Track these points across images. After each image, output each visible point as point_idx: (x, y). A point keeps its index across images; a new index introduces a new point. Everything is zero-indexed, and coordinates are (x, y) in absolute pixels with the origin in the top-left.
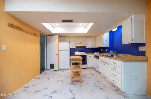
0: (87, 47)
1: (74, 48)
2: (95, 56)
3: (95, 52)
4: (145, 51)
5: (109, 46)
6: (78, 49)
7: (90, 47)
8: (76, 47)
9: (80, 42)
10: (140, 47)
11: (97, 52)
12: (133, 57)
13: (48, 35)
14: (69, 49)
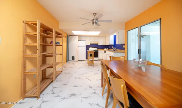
0: (99, 44)
1: (89, 45)
2: (104, 51)
4: (125, 48)
5: (114, 44)
6: (92, 46)
7: (101, 44)
9: (93, 41)
11: (106, 48)
13: (70, 36)
14: (85, 46)
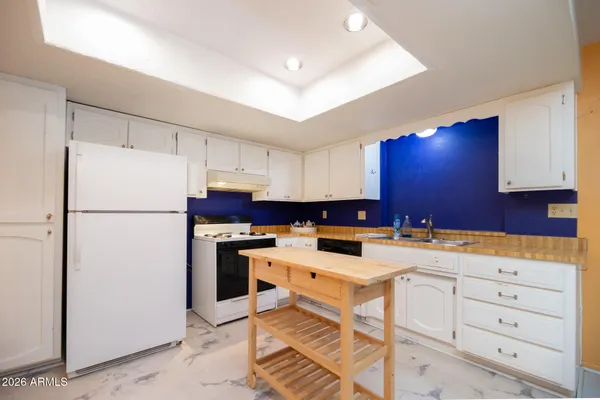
3: (297, 223)
4: (574, 221)
5: (378, 198)
7: (281, 199)
8: (211, 193)
9: (232, 169)
10: (550, 206)
11: (302, 221)
12: (520, 240)
14: (184, 207)
